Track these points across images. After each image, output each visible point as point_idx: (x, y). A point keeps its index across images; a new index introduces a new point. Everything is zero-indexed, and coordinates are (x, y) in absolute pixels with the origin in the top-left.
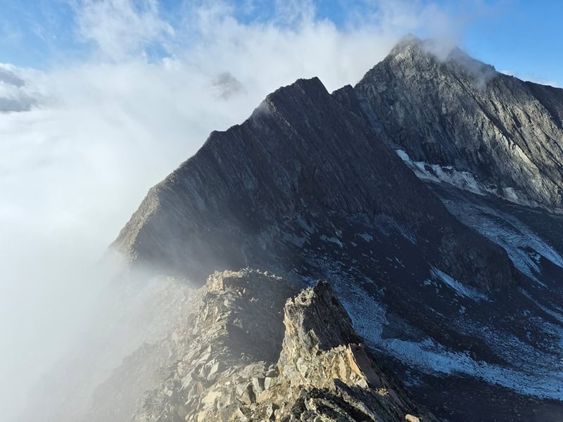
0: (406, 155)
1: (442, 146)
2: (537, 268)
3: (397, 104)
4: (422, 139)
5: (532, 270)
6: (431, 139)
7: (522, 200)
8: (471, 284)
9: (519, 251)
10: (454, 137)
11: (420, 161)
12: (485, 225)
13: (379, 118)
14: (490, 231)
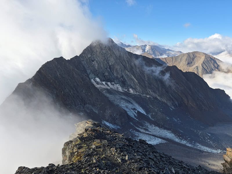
0: (99, 80)
1: (110, 76)
2: (136, 115)
3: (95, 61)
4: (104, 74)
5: (135, 115)
6: (107, 74)
7: (134, 92)
8: (114, 124)
9: (131, 110)
10: (114, 72)
11: (104, 81)
12: (122, 102)
13: (89, 67)
14: (123, 105)
